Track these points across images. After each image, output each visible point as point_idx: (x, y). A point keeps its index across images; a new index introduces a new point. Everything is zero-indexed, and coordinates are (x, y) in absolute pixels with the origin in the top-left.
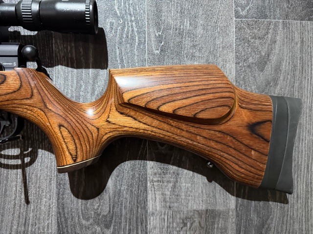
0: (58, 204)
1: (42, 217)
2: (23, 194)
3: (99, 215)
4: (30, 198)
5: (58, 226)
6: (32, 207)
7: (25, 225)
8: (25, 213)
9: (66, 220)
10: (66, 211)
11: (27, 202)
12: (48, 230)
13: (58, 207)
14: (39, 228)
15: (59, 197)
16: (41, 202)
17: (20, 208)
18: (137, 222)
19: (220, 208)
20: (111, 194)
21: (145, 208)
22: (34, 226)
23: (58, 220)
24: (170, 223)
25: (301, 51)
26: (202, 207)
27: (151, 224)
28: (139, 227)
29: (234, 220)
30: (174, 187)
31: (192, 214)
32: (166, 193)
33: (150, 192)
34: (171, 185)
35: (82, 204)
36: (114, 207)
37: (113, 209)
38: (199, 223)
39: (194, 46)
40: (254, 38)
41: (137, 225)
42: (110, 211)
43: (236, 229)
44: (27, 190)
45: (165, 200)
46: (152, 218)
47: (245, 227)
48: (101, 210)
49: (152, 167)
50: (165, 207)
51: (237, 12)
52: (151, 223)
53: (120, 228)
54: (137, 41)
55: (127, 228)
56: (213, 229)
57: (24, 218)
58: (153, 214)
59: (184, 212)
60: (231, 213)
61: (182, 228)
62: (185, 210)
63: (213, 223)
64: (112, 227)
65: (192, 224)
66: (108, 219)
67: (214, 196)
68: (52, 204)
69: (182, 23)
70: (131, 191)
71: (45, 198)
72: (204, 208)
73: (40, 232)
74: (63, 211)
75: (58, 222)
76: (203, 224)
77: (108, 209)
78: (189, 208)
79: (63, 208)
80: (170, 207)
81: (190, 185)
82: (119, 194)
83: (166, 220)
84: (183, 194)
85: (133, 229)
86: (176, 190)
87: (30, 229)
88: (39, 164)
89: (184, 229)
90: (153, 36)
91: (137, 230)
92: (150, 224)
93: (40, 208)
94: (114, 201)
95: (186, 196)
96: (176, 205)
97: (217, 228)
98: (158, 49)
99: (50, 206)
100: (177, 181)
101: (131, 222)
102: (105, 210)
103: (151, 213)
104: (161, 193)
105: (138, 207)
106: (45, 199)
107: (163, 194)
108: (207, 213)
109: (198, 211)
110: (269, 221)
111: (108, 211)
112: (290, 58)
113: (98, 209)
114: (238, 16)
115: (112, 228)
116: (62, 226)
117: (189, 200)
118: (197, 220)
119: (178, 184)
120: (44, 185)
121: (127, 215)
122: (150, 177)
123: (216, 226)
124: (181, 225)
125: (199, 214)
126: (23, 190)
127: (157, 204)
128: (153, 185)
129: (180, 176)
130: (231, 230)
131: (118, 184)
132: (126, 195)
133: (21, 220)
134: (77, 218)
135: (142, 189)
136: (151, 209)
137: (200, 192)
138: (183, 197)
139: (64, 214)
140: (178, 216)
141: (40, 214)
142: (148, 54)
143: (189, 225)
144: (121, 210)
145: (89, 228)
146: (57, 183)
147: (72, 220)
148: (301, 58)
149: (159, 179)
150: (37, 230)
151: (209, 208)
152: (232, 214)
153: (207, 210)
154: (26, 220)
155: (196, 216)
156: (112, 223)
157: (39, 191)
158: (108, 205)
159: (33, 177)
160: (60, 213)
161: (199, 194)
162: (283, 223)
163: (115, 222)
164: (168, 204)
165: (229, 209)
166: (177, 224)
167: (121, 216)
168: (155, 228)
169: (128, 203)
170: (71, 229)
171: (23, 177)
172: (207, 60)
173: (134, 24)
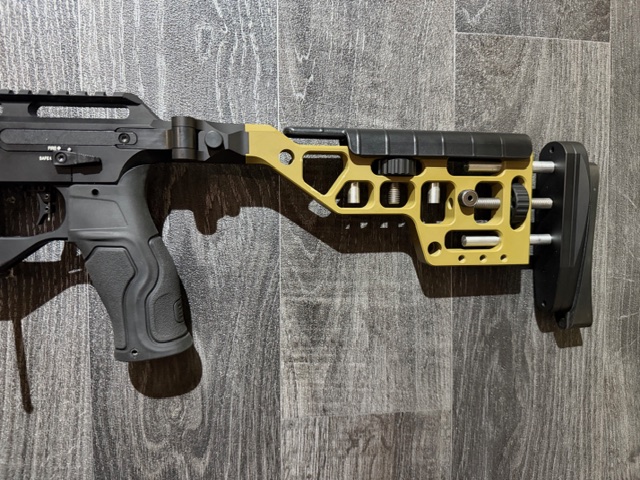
0: (95, 410)
1: (60, 439)
2: (19, 392)
3: (180, 430)
4: (34, 399)
5: (96, 456)
6: (39, 419)
7: (23, 454)
8: (23, 432)
9: (112, 443)
10: (111, 423)
11: (28, 407)
12: (73, 464)
13: (95, 417)
14: (54, 461)
15: (96, 395)
16: (57, 407)
17: (13, 421)
18: (258, 441)
19: (423, 409)
20: (205, 387)
21: (275, 412)
22: (43, 458)
23: (94, 443)
24: (325, 441)
25: (583, 101)
26: (388, 408)
27: (288, 445)
28: (264, 451)
29: (449, 433)
30: (334, 370)
31: (368, 421)
32: (318, 382)
33: (285, 381)
34: (326, 366)
35: (145, 410)
36: (211, 413)
37: (210, 417)
38: (383, 439)
39: (375, 86)
40: (494, 72)
41: (259, 447)
42: (203, 422)
43: (454, 450)
44: (27, 382)
45: (314, 396)
46: (289, 433)
47: (472, 444)
48: (186, 419)
49: (290, 331)
50: (315, 410)
51: (460, 18)
52: (288, 442)
53: (225, 454)
54: (258, 72)
55: (240, 453)
56: (409, 450)
57: (22, 441)
58: (291, 424)
59: (351, 419)
60: (443, 419)
61: (348, 450)
62: (355, 415)
63: (409, 439)
64: (208, 453)
65: (367, 442)
66: (200, 438)
67: (412, 386)
68: (83, 411)
69: (351, 36)
70: (247, 380)
71: (67, 398)
72: (391, 410)
73: (56, 469)
74: (107, 425)
75: (95, 448)
76: (389, 441)
77: (200, 417)
78: (363, 410)
79: (106, 419)
80: (324, 410)
81: (364, 365)
82: (223, 387)
83: (317, 437)
84: (351, 383)
85: (251, 457)
86: (338, 375)
87: (35, 464)
88: (54, 328)
89: (353, 451)
90: (291, 62)
91: (259, 458)
92: (285, 443)
93: (57, 420)
94: (211, 402)
95: (356, 386)
96: (336, 405)
97: (418, 447)
98: (301, 91)
99: (77, 415)
100: (339, 359)
101: (246, 442)
102: (194, 420)
103: (287, 423)
104: (307, 381)
105: (260, 412)
106: (66, 402)
107: (311, 385)
108: (396, 421)
109: (379, 417)
110: (516, 433)
111: (200, 422)
112: (562, 113)
113: (179, 418)
114: (462, 26)
115: (208, 455)
116: (104, 453)
117: (362, 395)
118: (377, 435)
119: (340, 365)
120: (64, 373)
121: (238, 428)
122: (285, 350)
123: (415, 444)
124: (348, 445)
125: (382, 422)
126: (19, 384)
127: (300, 406)
128: (292, 366)
129: (344, 349)
130: (444, 451)
131: (220, 368)
132: (236, 387)
133: (15, 447)
134: (135, 438)
135: (269, 374)
136: (286, 415)
137: (384, 378)
138: (351, 389)
139: (108, 431)
140: (341, 428)
141: (56, 432)
142: (282, 99)
143: (361, 443)
144: (226, 418)
145: (160, 458)
146: (92, 367)
147: (125, 441)
148: (582, 115)
149: (304, 355)
150: (50, 465)
151: (402, 410)
152: (446, 421)
153: (397, 415)
154: (25, 445)
155: (376, 427)
156: (208, 444)
157: (53, 385)
158: (199, 410)
159: (40, 355)
160: (98, 429)
161: (382, 382)
162: (542, 435)
163: (214, 443)
164: (321, 404)
165: (440, 411)
166: (339, 442)
167: (227, 431)
168: (295, 452)
169: (241, 404)
170: (124, 461)
171: (18, 356)
172: (401, 117)
173: (252, 36)
